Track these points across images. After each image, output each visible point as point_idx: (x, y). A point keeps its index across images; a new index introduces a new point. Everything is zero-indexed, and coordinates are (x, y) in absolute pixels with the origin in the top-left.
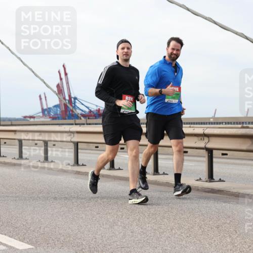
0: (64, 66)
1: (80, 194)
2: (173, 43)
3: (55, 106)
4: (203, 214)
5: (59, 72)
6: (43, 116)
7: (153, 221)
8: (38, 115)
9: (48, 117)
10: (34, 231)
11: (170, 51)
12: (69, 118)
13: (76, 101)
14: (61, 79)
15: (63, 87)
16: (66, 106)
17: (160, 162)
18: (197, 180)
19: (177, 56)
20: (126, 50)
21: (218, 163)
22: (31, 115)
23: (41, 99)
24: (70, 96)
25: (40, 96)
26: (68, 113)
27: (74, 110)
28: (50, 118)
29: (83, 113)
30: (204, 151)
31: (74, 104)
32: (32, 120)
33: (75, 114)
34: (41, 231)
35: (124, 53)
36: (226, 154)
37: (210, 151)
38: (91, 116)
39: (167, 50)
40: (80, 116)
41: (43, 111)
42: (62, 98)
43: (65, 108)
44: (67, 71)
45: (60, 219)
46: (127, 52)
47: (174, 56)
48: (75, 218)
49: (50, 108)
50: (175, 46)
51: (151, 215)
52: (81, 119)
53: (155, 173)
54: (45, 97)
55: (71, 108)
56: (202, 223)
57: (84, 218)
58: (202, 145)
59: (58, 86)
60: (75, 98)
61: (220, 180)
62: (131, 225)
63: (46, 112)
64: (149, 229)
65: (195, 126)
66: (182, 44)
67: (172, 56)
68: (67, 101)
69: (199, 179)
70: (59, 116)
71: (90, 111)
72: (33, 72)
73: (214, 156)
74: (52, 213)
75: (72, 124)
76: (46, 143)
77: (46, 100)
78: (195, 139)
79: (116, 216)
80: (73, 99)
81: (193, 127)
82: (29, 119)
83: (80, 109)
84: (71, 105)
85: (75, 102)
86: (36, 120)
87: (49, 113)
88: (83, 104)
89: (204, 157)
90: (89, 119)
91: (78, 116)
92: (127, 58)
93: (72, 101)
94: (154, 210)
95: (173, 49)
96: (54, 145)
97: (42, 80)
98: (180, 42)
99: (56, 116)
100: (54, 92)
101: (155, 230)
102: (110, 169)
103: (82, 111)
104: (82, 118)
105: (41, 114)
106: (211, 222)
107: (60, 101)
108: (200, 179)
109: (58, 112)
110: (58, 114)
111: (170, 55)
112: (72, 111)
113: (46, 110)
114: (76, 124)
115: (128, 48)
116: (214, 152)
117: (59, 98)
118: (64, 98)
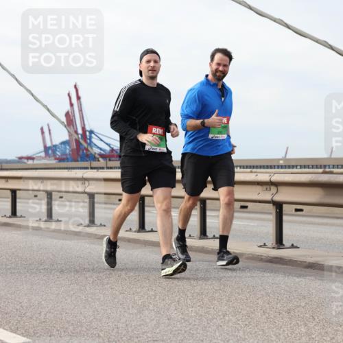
0: (75, 86)
1: (97, 265)
2: (218, 56)
3: (64, 143)
4: (268, 294)
5: (69, 95)
6: (45, 157)
7: (198, 304)
8: (39, 155)
9: (53, 158)
10: (31, 318)
11: (214, 67)
12: (83, 159)
13: (93, 135)
14: (72, 105)
15: (74, 116)
16: (77, 142)
17: (208, 220)
18: (261, 246)
19: (224, 74)
20: (152, 64)
21: (290, 222)
22: (29, 155)
23: (43, 133)
24: (84, 129)
25: (42, 129)
26: (81, 152)
27: (89, 149)
28: (56, 159)
29: (102, 152)
30: (271, 206)
31: (90, 139)
32: (30, 162)
33: (91, 154)
34: (42, 317)
35: (150, 68)
36: (301, 210)
37: (279, 206)
38: (113, 156)
39: (210, 65)
40: (97, 156)
41: (46, 149)
42: (72, 131)
43: (77, 145)
44: (80, 94)
45: (69, 301)
46: (154, 67)
47: (220, 74)
48: (90, 299)
49: (55, 146)
50: (221, 60)
51: (195, 294)
52: (99, 161)
53: (202, 237)
54: (50, 130)
55: (85, 145)
56: (267, 306)
57: (102, 299)
58: (268, 197)
59: (67, 115)
60: (91, 132)
61: (293, 247)
62: (168, 309)
63: (50, 152)
64: (193, 314)
65: (259, 170)
66: (231, 58)
67: (218, 74)
68: (80, 136)
69: (262, 244)
70: (69, 157)
71: (112, 150)
72: (33, 95)
73: (284, 212)
74: (57, 292)
75: (87, 168)
76: (49, 195)
77: (50, 133)
78: (259, 188)
79: (146, 297)
80: (88, 134)
81: (255, 172)
82: (26, 161)
83: (98, 148)
84: (85, 141)
85: (91, 137)
86: (36, 162)
87: (54, 152)
88: (102, 140)
89: (271, 213)
90: (110, 160)
91: (95, 157)
92: (154, 75)
93: (87, 135)
94: (199, 287)
95: (219, 64)
96: (61, 197)
97: (45, 107)
98: (227, 54)
99: (65, 157)
100: (62, 123)
101: (201, 315)
102: (139, 232)
103: (101, 149)
104: (100, 159)
105: (43, 154)
106: (279, 305)
107: (70, 135)
108: (265, 245)
109: (68, 151)
110: (66, 155)
111: (215, 73)
112: (87, 150)
113: (50, 148)
114: (92, 168)
115: (156, 62)
116: (285, 207)
117: (69, 132)
118: (76, 132)
